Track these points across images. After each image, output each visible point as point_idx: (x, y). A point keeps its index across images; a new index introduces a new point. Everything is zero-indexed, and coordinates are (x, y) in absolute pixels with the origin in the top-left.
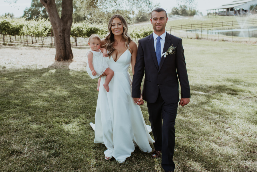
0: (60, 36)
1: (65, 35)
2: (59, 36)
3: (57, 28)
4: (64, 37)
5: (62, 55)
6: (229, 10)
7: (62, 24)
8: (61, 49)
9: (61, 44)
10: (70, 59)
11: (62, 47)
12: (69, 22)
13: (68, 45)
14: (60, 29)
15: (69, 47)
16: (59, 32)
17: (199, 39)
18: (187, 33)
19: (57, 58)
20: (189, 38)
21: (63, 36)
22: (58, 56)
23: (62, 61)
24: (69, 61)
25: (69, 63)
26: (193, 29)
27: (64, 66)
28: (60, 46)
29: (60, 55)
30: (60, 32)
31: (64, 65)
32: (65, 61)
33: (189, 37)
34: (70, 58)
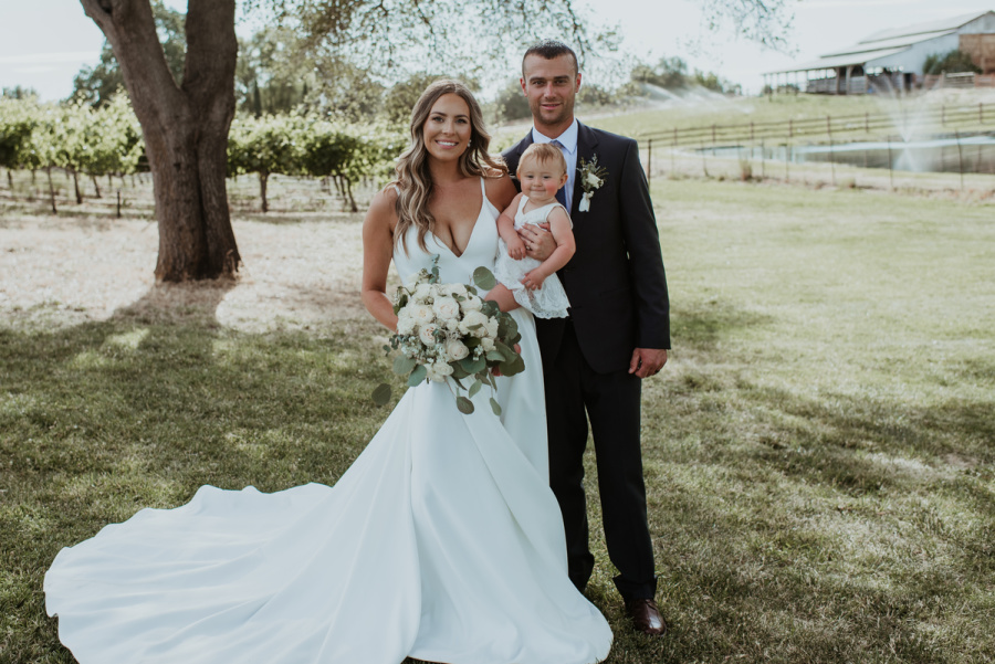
0: (178, 165)
1: (202, 162)
2: (174, 170)
3: (164, 131)
4: (197, 173)
5: (189, 254)
6: (848, 72)
7: (185, 113)
8: (180, 229)
9: (182, 205)
10: (226, 273)
11: (189, 219)
12: (217, 103)
13: (213, 207)
14: (178, 133)
15: (220, 217)
16: (172, 151)
17: (754, 181)
18: (705, 160)
19: (163, 268)
20: (713, 178)
21: (193, 166)
22: (171, 261)
23: (186, 282)
24: (219, 280)
25: (220, 290)
26: (719, 144)
27: (191, 307)
28: (179, 215)
29: (179, 256)
30: (177, 150)
31: (191, 301)
32: (202, 282)
33: (711, 173)
34: (225, 268)
